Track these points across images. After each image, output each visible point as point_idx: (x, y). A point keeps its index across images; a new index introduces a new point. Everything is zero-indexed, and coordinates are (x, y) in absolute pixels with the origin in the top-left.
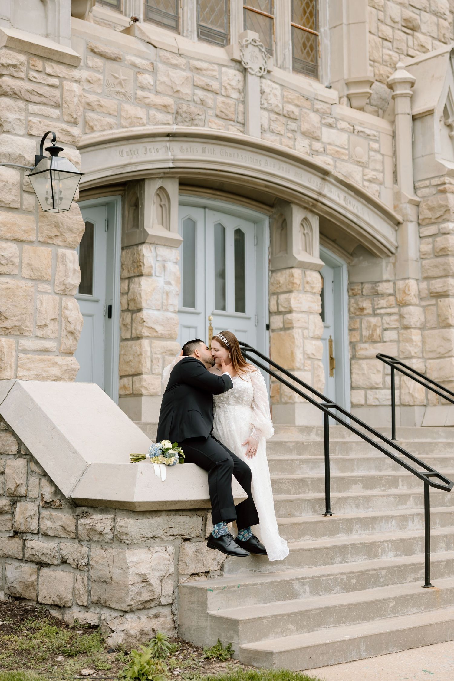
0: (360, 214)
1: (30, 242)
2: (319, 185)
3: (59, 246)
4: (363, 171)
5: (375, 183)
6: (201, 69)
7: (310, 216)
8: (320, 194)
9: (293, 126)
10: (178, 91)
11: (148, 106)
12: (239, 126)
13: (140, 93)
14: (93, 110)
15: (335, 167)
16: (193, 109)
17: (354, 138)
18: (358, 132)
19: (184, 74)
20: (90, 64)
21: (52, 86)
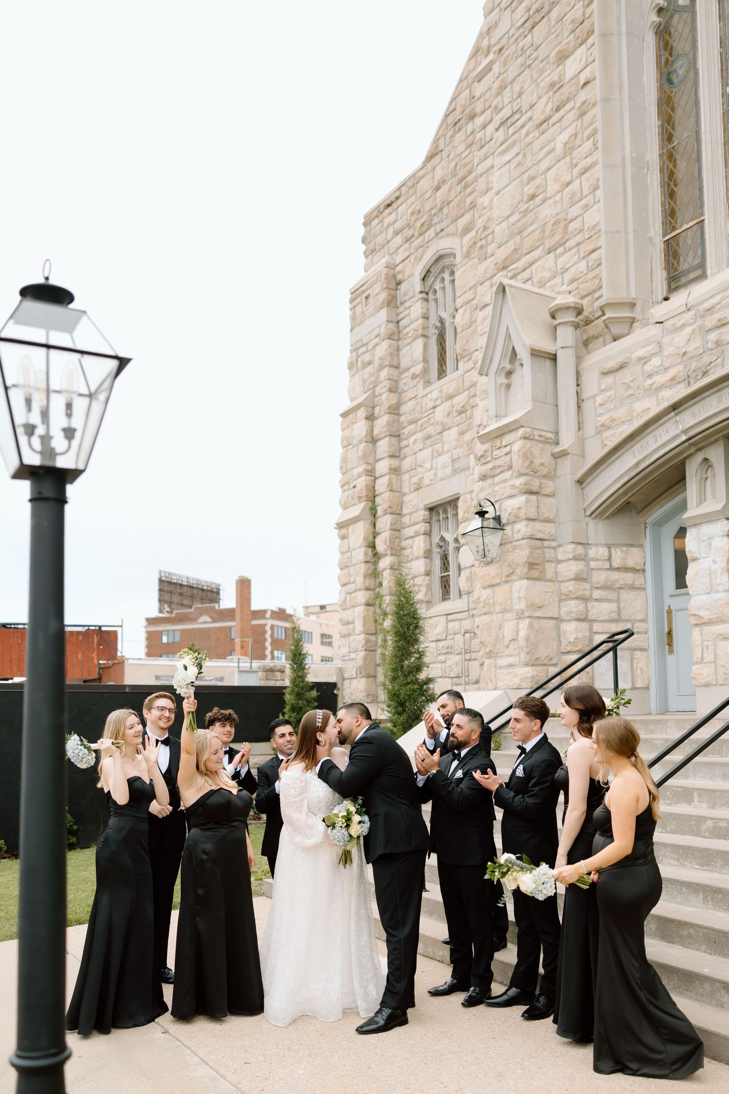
1: (498, 584)
3: (515, 580)
6: (713, 307)
10: (685, 354)
11: (658, 389)
13: (648, 382)
14: (609, 428)
16: (706, 359)
19: (689, 329)
20: (603, 387)
21: (507, 454)
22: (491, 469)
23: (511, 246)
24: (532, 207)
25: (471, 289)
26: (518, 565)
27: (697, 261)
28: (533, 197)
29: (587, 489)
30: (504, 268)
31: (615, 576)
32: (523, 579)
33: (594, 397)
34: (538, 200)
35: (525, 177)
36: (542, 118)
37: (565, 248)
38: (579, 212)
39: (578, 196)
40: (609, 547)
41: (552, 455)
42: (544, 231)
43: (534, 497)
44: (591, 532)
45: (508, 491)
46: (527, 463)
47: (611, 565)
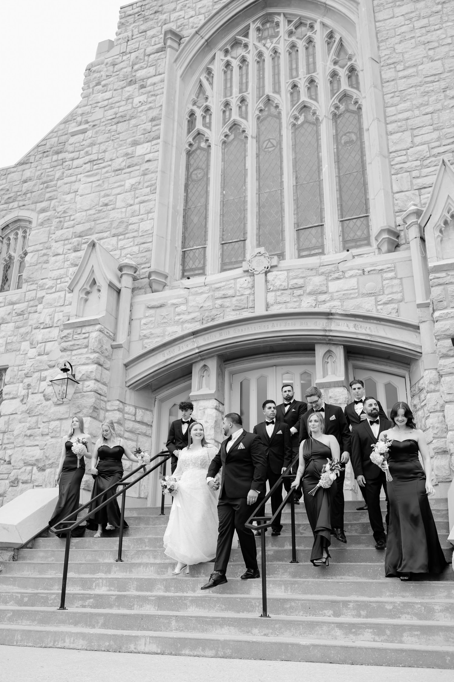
0: (373, 333)
2: (325, 324)
4: (375, 299)
5: (392, 303)
6: (220, 288)
7: (333, 348)
8: (325, 331)
9: (300, 292)
10: (202, 307)
11: (183, 323)
12: (250, 310)
13: (177, 318)
14: (148, 338)
15: (342, 305)
16: (214, 312)
17: (362, 278)
18: (369, 272)
19: (206, 295)
20: (147, 315)
21: (85, 338)
22: (71, 345)
23: (87, 226)
24: (105, 210)
25: (40, 244)
26: (86, 407)
27: (201, 266)
28: (106, 205)
29: (129, 371)
30: (80, 236)
31: (138, 426)
32: (88, 416)
33: (140, 319)
34: (109, 207)
35: (102, 193)
36: (119, 167)
37: (125, 237)
38: (137, 221)
39: (137, 213)
40: (136, 407)
41: (111, 346)
42: (111, 224)
43: (100, 368)
44: (128, 397)
45: (83, 361)
46: (100, 346)
47: (135, 419)
